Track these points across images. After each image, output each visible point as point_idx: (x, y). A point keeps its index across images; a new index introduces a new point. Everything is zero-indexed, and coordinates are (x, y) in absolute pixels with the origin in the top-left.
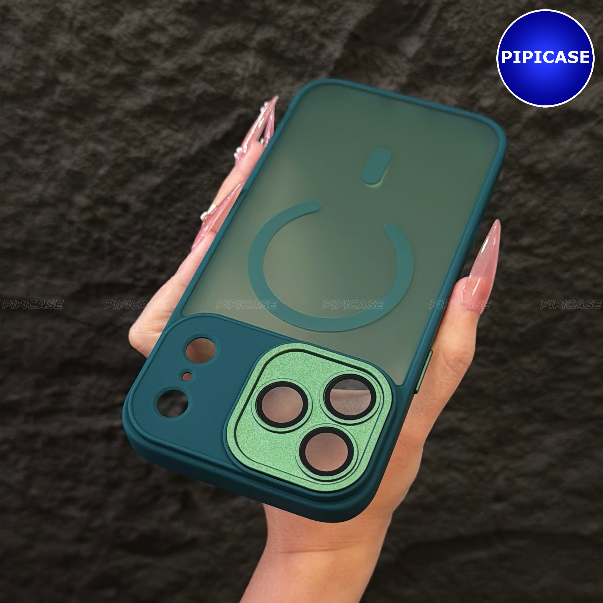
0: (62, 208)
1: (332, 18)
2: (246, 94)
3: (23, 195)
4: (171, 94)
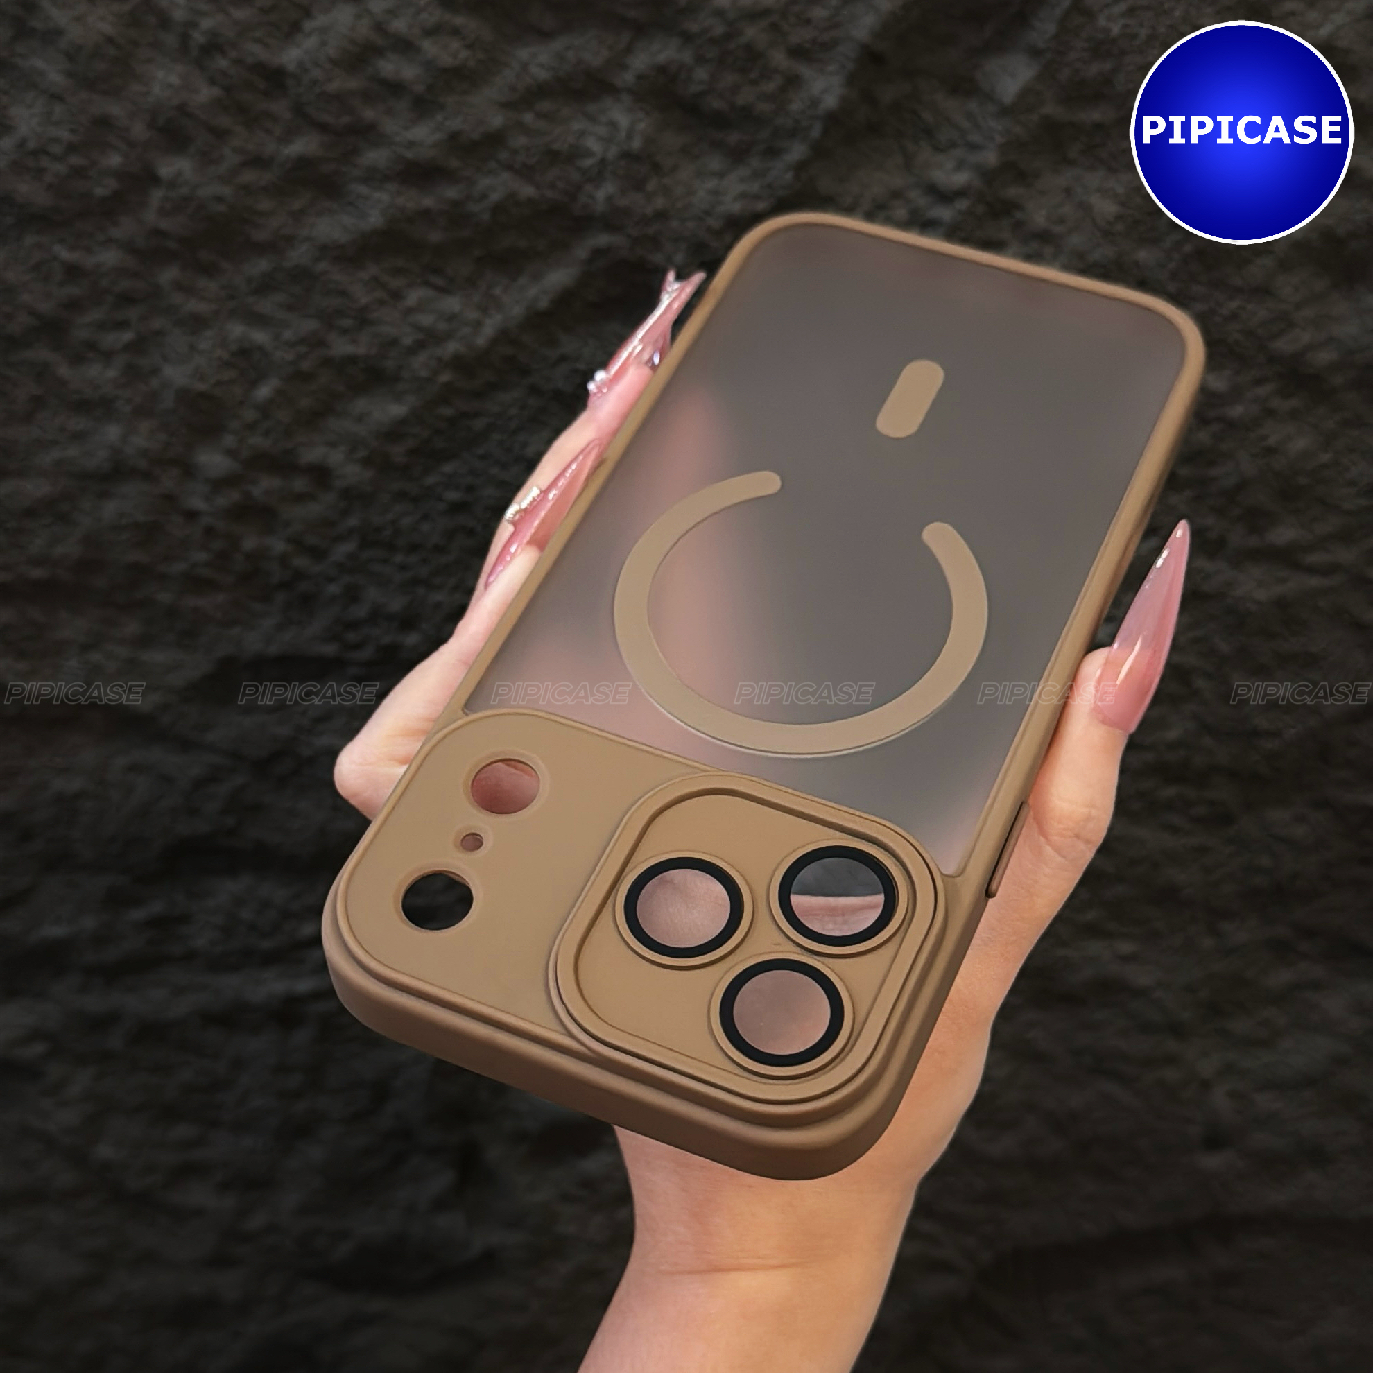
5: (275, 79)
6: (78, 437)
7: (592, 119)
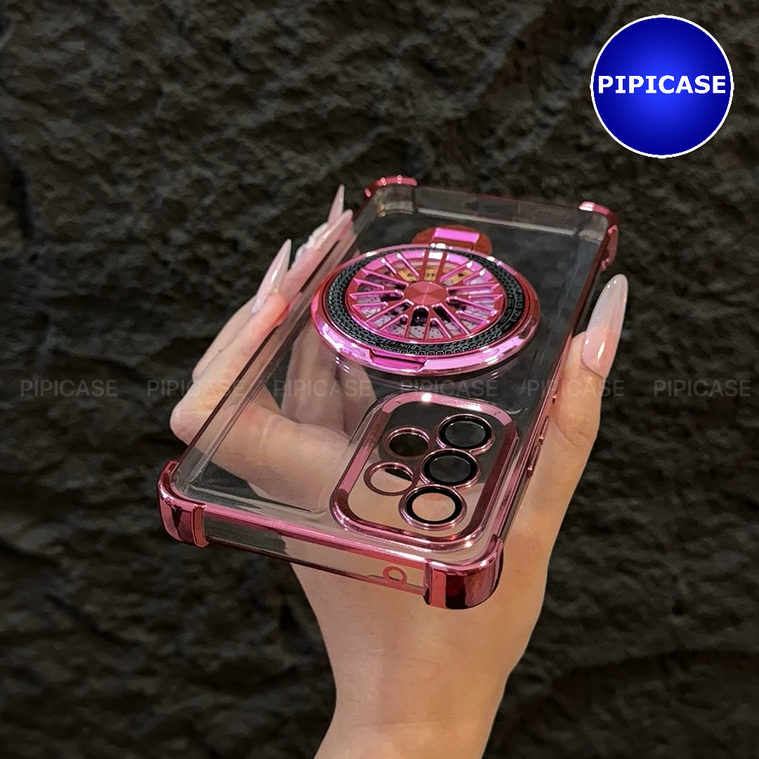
0: (156, 246)
1: (493, 22)
2: (387, 109)
3: (106, 229)
4: (297, 109)
5: (226, 46)
6: (110, 222)
7: (379, 70)
